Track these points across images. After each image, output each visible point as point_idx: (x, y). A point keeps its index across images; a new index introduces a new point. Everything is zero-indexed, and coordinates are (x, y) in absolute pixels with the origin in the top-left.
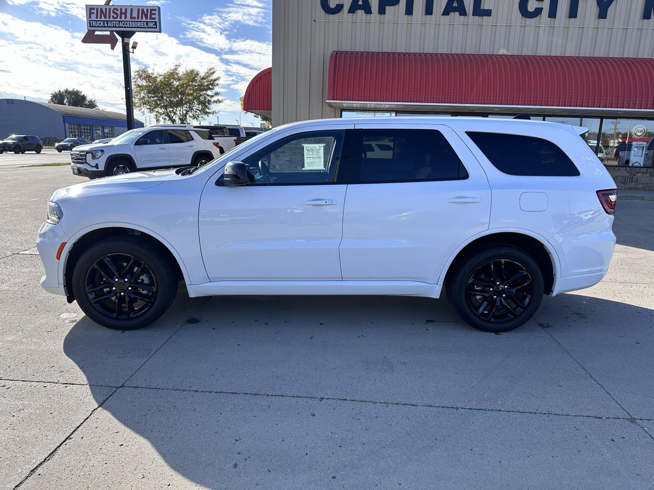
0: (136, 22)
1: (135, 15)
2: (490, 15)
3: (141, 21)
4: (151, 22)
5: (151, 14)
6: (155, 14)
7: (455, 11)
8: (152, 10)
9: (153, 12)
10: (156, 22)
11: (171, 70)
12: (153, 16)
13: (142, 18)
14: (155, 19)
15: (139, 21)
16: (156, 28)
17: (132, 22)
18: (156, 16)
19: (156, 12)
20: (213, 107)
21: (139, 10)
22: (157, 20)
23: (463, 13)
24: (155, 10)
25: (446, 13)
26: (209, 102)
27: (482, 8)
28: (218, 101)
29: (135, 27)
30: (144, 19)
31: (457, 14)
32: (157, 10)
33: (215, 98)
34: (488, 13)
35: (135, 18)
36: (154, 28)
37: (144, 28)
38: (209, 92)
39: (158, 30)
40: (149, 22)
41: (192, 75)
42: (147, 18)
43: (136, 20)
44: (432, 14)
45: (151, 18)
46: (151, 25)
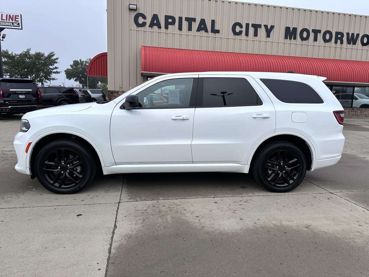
0: (5, 22)
1: (4, 18)
2: (219, 33)
3: (9, 22)
4: (15, 23)
5: (16, 18)
6: (18, 18)
7: (202, 30)
8: (16, 16)
9: (17, 17)
10: (19, 24)
11: (24, 52)
12: (17, 20)
13: (9, 20)
14: (18, 21)
15: (8, 22)
16: (19, 26)
17: (2, 22)
18: (19, 20)
19: (19, 17)
20: (53, 76)
21: (7, 15)
22: (20, 22)
23: (206, 31)
24: (18, 16)
25: (198, 30)
26: (51, 72)
27: (215, 29)
28: (57, 72)
29: (4, 25)
30: (11, 21)
31: (203, 31)
32: (20, 16)
33: (55, 70)
34: (218, 32)
35: (4, 20)
36: (18, 26)
37: (11, 26)
38: (50, 67)
39: (20, 28)
40: (14, 23)
41: (39, 56)
42: (12, 20)
43: (5, 21)
44: (191, 30)
45: (15, 21)
46: (15, 24)
